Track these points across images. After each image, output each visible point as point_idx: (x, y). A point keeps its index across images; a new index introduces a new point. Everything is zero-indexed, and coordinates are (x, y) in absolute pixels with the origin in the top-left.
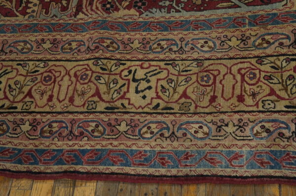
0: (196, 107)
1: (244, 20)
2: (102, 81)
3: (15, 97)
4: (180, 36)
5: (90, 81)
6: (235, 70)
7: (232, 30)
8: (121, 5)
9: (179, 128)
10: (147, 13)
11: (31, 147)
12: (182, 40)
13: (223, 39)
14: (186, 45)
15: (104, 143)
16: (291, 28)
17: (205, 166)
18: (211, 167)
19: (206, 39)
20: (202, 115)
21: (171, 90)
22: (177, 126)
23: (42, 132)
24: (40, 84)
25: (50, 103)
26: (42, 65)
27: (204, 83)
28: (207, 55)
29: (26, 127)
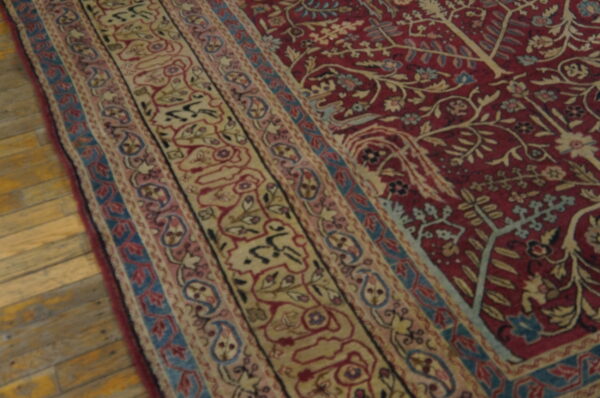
0: (263, 327)
1: (449, 322)
2: (247, 206)
3: (182, 138)
4: (374, 257)
5: (241, 194)
6: (353, 347)
7: (422, 313)
8: (385, 167)
9: (219, 323)
10: (389, 203)
11: (120, 187)
12: (368, 261)
13: (399, 310)
14: (363, 271)
15: (158, 253)
16: (470, 388)
17: (173, 377)
18: (175, 387)
19: (387, 290)
20: (253, 340)
21: (276, 287)
22: (221, 319)
23: (146, 187)
24: (211, 151)
25: (189, 174)
26: (240, 139)
27: (307, 319)
28: (358, 303)
29: (145, 169)
